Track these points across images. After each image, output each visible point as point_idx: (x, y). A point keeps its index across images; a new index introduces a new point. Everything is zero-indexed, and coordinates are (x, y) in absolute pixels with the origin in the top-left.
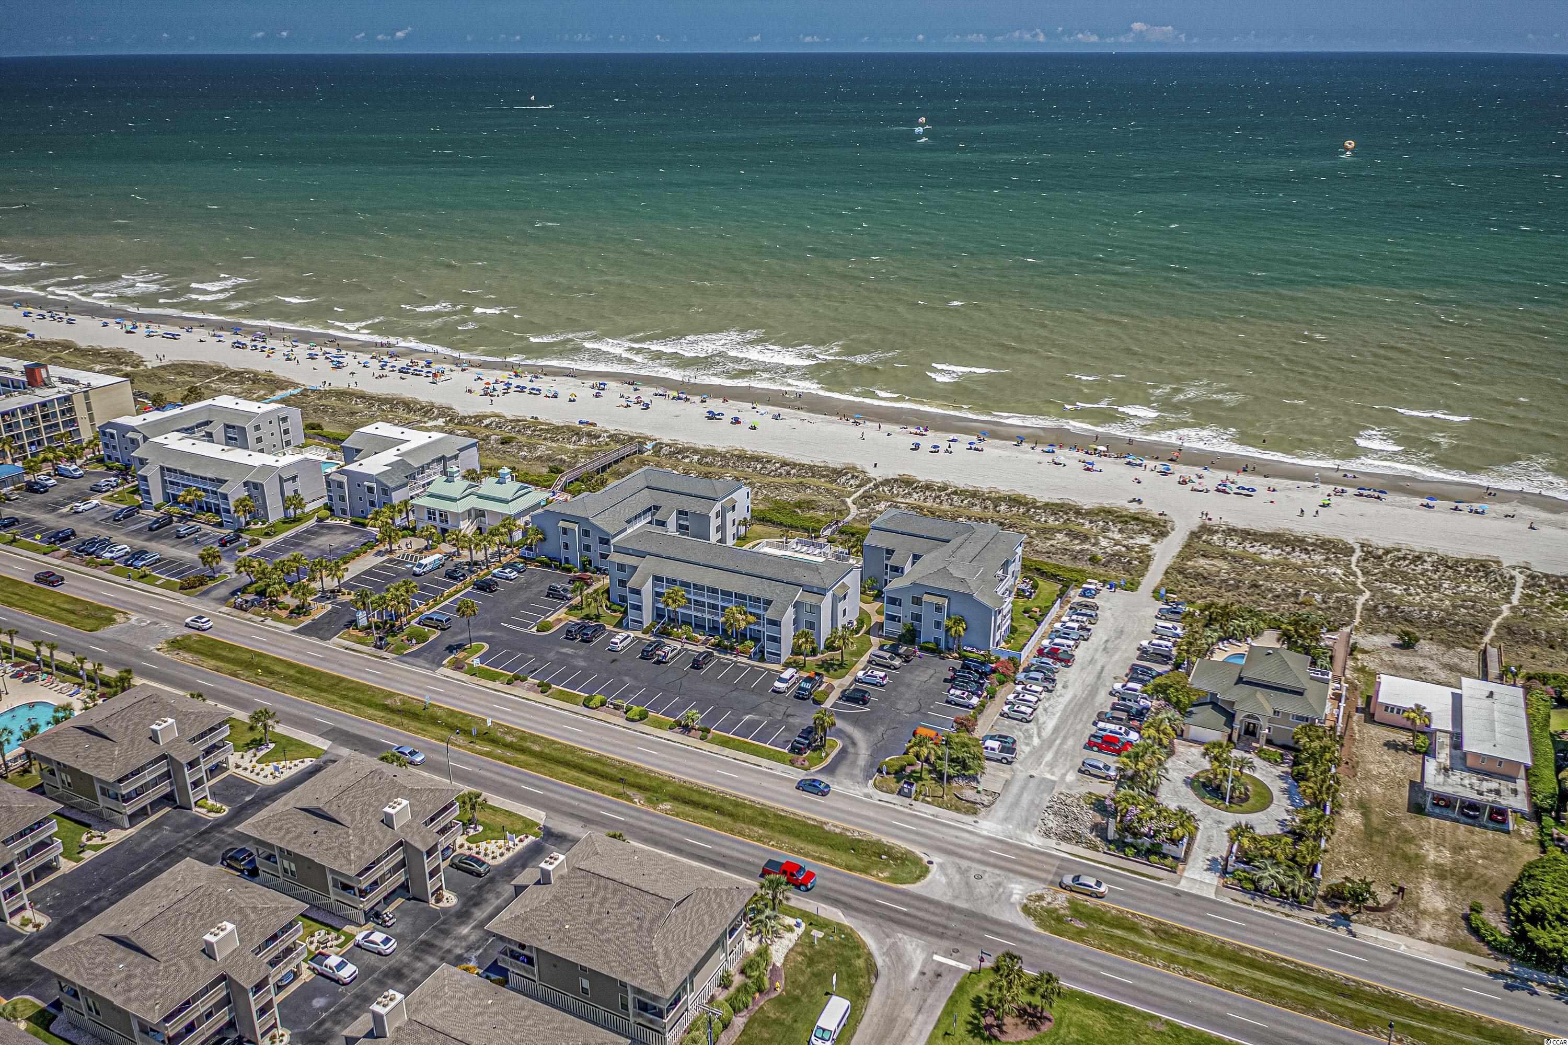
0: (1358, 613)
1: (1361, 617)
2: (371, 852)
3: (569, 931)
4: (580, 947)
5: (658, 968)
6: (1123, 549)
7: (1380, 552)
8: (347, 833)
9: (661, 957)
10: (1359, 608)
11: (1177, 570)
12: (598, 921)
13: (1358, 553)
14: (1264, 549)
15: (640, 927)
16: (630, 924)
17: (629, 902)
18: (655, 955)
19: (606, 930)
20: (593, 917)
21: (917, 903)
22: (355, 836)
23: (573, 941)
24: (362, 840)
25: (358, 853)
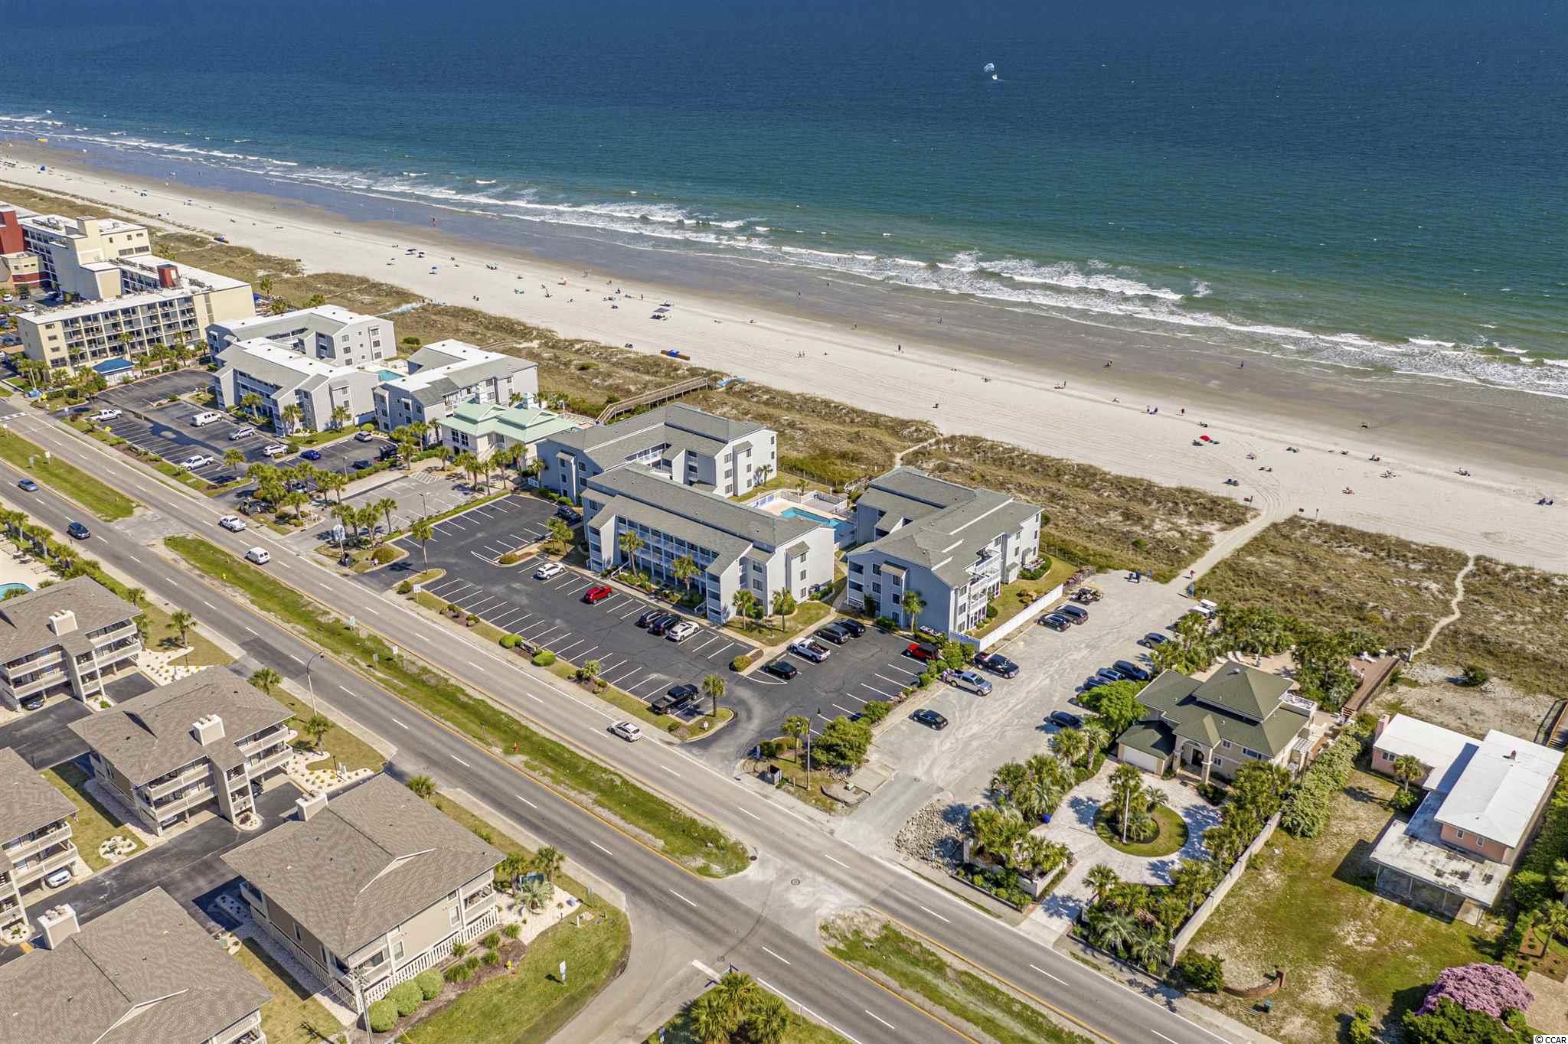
0: (1431, 638)
1: (1432, 644)
2: (168, 765)
3: (289, 872)
4: (290, 891)
5: (348, 923)
6: (1178, 535)
7: (1499, 569)
8: (153, 743)
9: (357, 914)
10: (1434, 632)
11: (1232, 565)
12: (319, 866)
13: (1471, 566)
14: (1353, 550)
15: (353, 878)
16: (345, 875)
17: (355, 852)
18: (353, 910)
19: (321, 877)
20: (319, 861)
21: (712, 900)
22: (159, 746)
23: (288, 882)
24: (165, 751)
25: (154, 764)
